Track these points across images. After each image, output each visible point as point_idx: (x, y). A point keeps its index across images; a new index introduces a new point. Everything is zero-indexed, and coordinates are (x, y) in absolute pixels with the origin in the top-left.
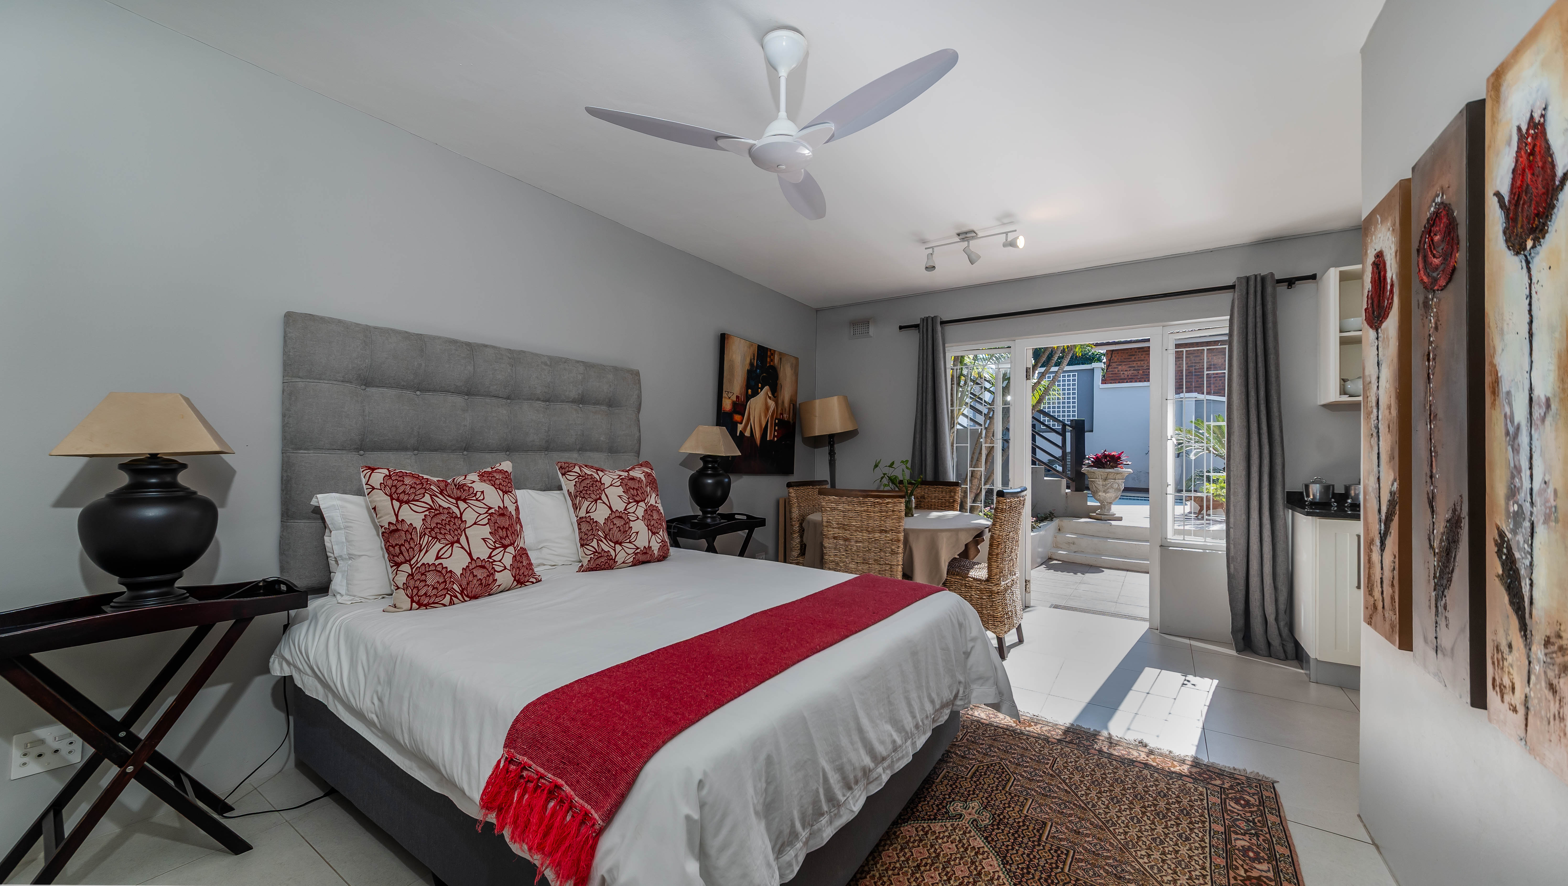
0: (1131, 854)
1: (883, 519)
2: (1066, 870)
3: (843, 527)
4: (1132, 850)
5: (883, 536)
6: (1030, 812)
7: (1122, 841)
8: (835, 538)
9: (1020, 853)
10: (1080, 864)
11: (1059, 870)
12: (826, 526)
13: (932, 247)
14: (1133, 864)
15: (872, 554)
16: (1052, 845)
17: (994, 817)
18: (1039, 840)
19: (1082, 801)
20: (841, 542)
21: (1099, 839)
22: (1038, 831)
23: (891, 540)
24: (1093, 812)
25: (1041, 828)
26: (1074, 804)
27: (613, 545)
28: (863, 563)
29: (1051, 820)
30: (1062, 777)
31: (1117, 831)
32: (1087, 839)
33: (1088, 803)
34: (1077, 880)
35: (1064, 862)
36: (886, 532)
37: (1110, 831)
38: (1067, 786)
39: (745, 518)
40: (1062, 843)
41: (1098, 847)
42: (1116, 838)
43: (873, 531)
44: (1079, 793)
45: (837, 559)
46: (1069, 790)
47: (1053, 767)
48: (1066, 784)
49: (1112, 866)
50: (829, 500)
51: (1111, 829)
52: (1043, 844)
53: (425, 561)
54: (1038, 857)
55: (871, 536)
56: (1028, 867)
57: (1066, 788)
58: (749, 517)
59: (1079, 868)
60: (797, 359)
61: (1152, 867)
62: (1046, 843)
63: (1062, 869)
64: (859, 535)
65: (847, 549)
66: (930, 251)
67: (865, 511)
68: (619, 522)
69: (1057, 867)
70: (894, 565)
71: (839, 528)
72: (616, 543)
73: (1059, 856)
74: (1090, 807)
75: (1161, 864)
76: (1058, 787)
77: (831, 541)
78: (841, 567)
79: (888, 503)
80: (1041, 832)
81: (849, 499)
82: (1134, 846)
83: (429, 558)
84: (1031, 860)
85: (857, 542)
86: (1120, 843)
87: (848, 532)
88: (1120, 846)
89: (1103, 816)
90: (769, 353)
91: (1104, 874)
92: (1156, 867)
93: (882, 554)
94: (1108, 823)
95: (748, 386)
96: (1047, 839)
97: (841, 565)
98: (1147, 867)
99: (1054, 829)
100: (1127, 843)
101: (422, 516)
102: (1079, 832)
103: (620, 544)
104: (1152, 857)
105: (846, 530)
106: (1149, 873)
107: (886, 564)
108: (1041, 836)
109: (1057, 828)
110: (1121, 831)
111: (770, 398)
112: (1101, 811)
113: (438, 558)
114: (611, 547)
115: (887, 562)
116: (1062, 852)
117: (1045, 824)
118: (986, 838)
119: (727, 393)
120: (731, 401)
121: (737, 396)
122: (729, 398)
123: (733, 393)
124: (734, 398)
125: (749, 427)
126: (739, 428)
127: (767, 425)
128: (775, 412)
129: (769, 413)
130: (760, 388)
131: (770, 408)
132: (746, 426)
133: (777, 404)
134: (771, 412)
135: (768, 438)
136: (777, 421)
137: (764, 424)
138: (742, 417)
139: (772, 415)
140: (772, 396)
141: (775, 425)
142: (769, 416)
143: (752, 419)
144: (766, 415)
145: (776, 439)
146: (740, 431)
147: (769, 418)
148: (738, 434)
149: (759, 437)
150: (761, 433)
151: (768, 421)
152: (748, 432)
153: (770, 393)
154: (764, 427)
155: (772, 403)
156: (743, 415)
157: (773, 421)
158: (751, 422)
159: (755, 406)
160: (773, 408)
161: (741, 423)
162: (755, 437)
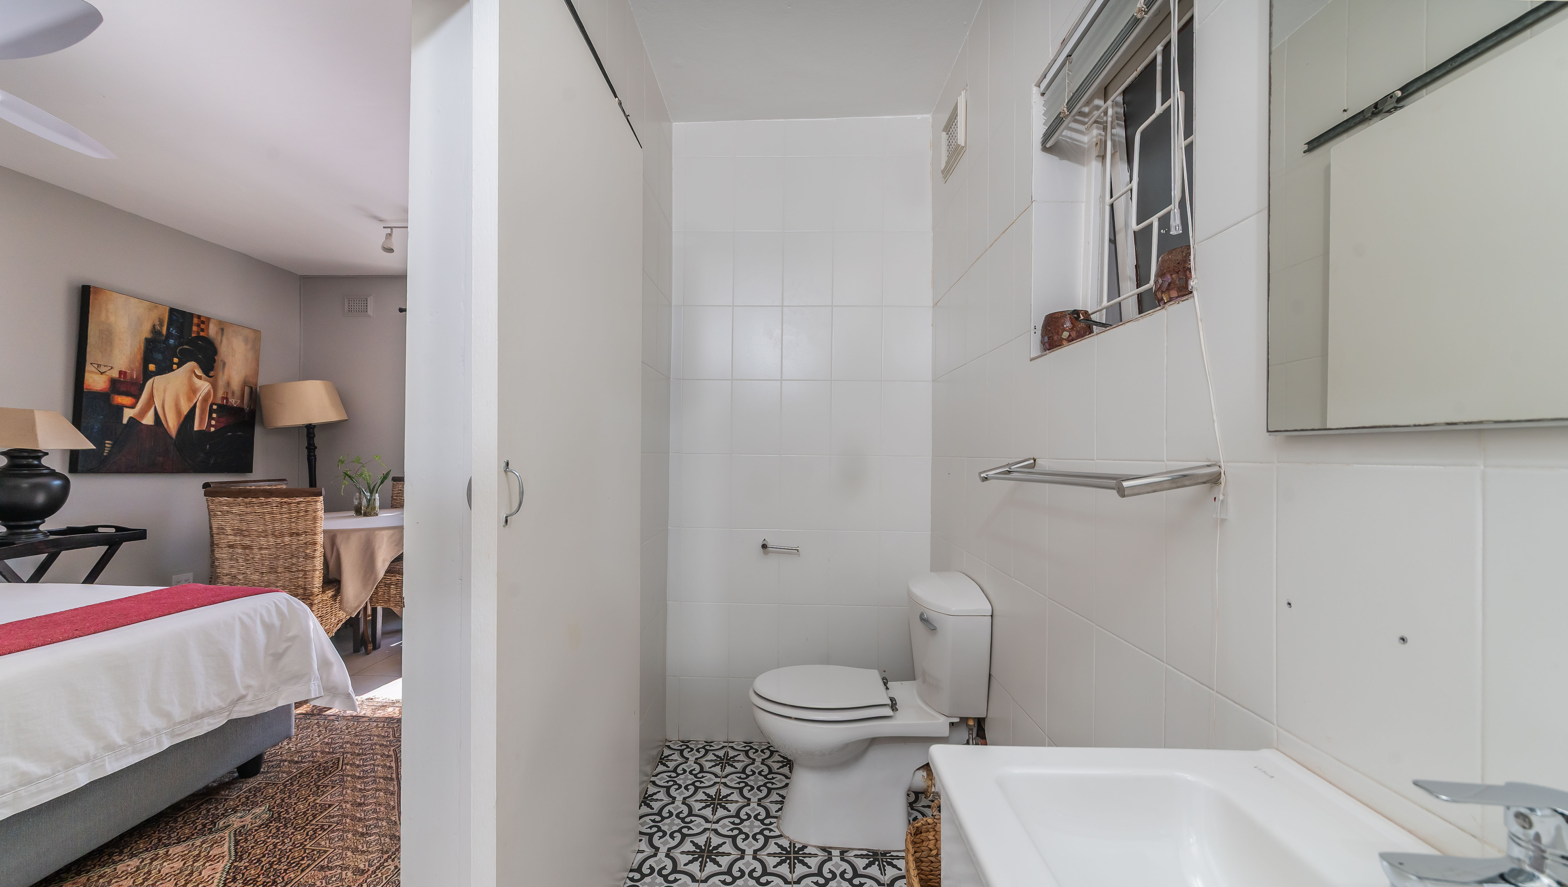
1: (293, 520)
3: (239, 532)
5: (295, 539)
8: (230, 546)
12: (218, 534)
13: (391, 228)
15: (281, 562)
20: (240, 551)
23: (306, 543)
28: (270, 572)
36: (298, 534)
39: (113, 530)
43: (282, 535)
45: (234, 571)
50: (220, 502)
55: (279, 541)
58: (118, 529)
60: (257, 332)
64: (263, 541)
65: (248, 558)
66: (389, 231)
67: (269, 513)
70: (309, 571)
71: (235, 535)
77: (225, 550)
78: (240, 580)
79: (299, 503)
81: (246, 500)
85: (260, 549)
87: (248, 539)
90: (195, 320)
93: (294, 561)
95: (147, 358)
97: (241, 577)
105: (245, 536)
107: (299, 571)
111: (199, 377)
115: (300, 568)
119: (96, 366)
120: (107, 379)
121: (120, 372)
122: (102, 373)
123: (112, 368)
124: (115, 374)
125: (151, 413)
126: (128, 414)
127: (192, 411)
128: (210, 396)
129: (198, 396)
130: (175, 364)
131: (200, 390)
132: (144, 412)
133: (214, 386)
134: (203, 395)
135: (196, 428)
136: (215, 407)
137: (185, 410)
138: (133, 400)
139: (205, 399)
140: (204, 376)
141: (211, 411)
142: (198, 400)
143: (158, 403)
144: (189, 399)
145: (213, 429)
146: (131, 418)
147: (196, 402)
148: (125, 421)
149: (174, 426)
150: (179, 421)
151: (195, 406)
152: (148, 420)
153: (199, 372)
154: (185, 413)
155: (203, 385)
156: (137, 397)
157: (207, 407)
158: (155, 407)
159: (165, 386)
160: (206, 391)
161: (133, 407)
162: (165, 426)
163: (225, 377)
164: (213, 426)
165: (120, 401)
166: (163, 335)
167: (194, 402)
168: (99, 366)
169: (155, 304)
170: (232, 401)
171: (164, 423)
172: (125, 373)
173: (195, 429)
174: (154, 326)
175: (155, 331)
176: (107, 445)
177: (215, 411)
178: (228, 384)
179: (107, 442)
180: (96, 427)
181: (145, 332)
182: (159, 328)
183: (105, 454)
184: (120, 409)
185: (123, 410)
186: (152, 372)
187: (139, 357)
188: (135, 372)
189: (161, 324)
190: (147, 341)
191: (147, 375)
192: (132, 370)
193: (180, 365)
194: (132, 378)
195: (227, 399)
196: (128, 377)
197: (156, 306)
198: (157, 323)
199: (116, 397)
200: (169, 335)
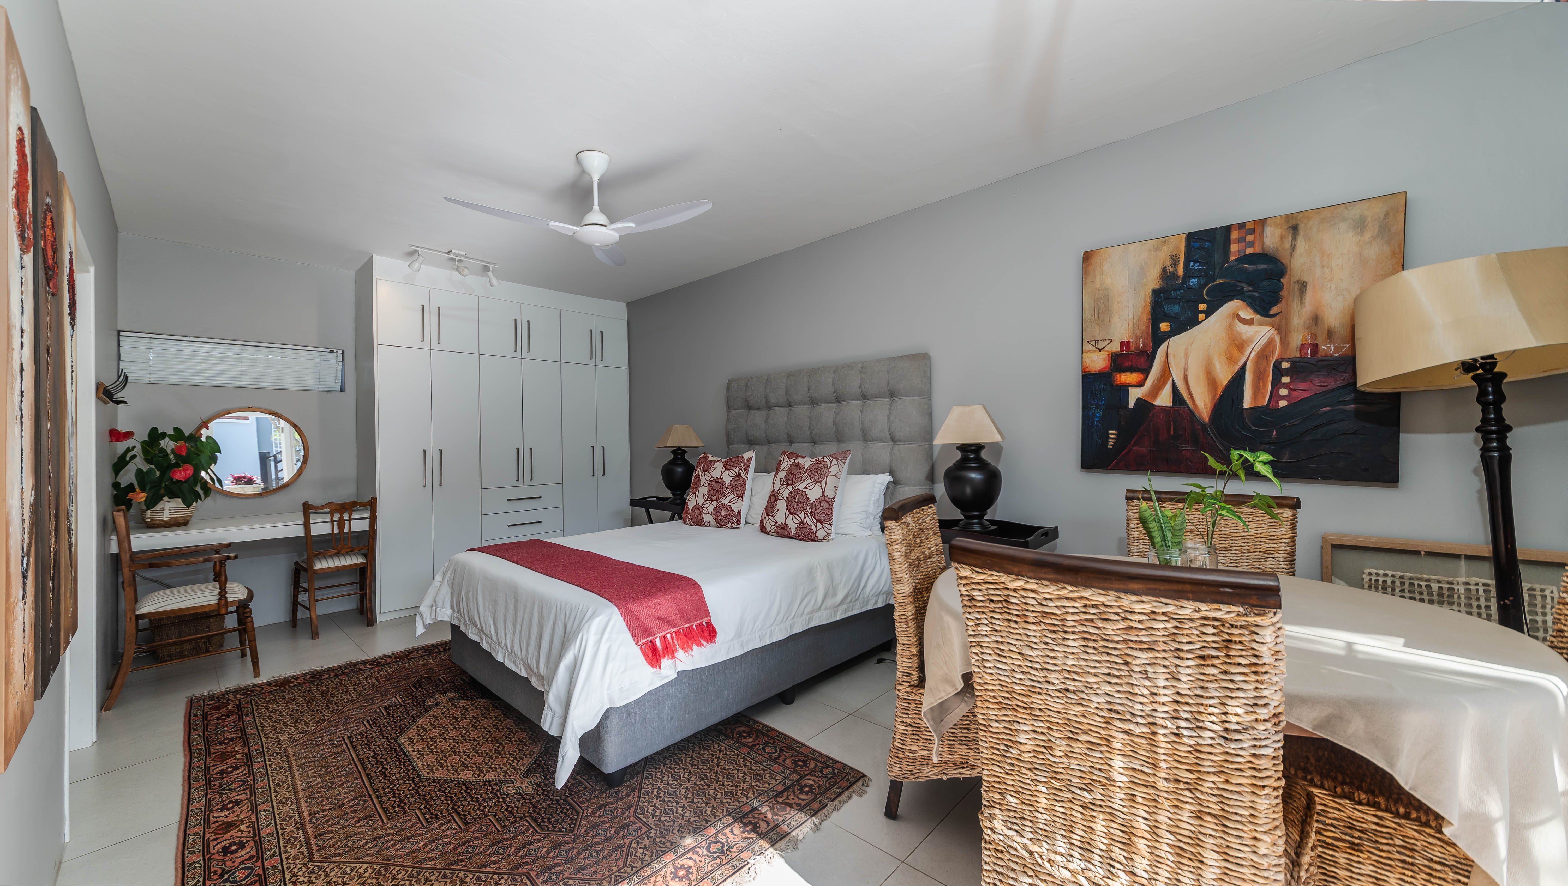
0: (377, 864)
2: (417, 812)
4: (378, 868)
6: (488, 821)
7: (392, 867)
9: (458, 794)
10: (411, 823)
11: (422, 807)
14: (370, 858)
16: (444, 816)
17: (505, 794)
18: (456, 811)
19: (460, 870)
21: (414, 852)
22: (465, 815)
24: (440, 869)
25: (465, 819)
26: (463, 860)
27: (815, 521)
29: (465, 831)
30: (505, 877)
31: (404, 873)
32: (422, 843)
33: (452, 875)
34: (405, 813)
35: (424, 814)
37: (409, 867)
38: (490, 872)
40: (438, 823)
41: (409, 845)
42: (399, 866)
44: (471, 876)
46: (483, 869)
47: (528, 878)
48: (493, 873)
49: (386, 842)
51: (410, 870)
52: (451, 812)
53: (723, 502)
54: (445, 802)
56: (443, 792)
57: (488, 869)
59: (410, 820)
61: (352, 869)
62: (450, 814)
63: (421, 810)
68: (825, 505)
69: (425, 807)
72: (818, 521)
73: (432, 814)
74: (448, 872)
75: (345, 879)
76: (495, 862)
80: (462, 816)
82: (379, 873)
83: (726, 501)
84: (447, 796)
86: (393, 865)
88: (392, 862)
89: (427, 874)
90: (1235, 234)
91: (389, 832)
92: (349, 872)
94: (417, 872)
95: (1157, 312)
96: (452, 816)
98: (357, 865)
99: (455, 826)
100: (386, 870)
101: (731, 479)
102: (434, 842)
103: (822, 523)
104: (357, 878)
106: (353, 863)
108: (459, 814)
109: (454, 829)
110: (400, 876)
111: (1249, 322)
112: (433, 878)
113: (730, 502)
114: (813, 522)
116: (431, 818)
117: (466, 824)
118: (490, 782)
119: (1093, 343)
120: (1106, 356)
121: (1122, 344)
122: (1100, 350)
123: (1111, 340)
124: (1116, 348)
125: (1167, 391)
126: (1135, 394)
127: (1238, 379)
128: (1274, 347)
129: (1247, 353)
130: (1202, 312)
131: (1252, 342)
132: (1156, 390)
133: (1283, 331)
134: (1258, 348)
135: (1247, 403)
136: (1285, 365)
137: (1224, 376)
138: (1142, 376)
139: (1264, 354)
140: (1257, 317)
141: (1278, 372)
142: (1248, 359)
143: (1176, 375)
144: (1231, 360)
145: (1283, 403)
146: (1139, 400)
147: (1246, 362)
148: (1131, 405)
149: (1205, 405)
150: (1215, 396)
151: (1243, 368)
152: (1164, 399)
153: (1246, 313)
154: (1225, 383)
155: (1257, 332)
156: (1146, 371)
157: (1269, 367)
158: (1173, 380)
159: (1186, 348)
160: (1264, 341)
161: (1140, 384)
162: (1191, 405)
163: (1308, 309)
164: (1283, 398)
165: (1123, 380)
166: (1179, 277)
167: (1241, 363)
168: (1097, 342)
169: (1164, 240)
170: (1329, 348)
171: (1188, 402)
172: (1128, 343)
173: (1245, 407)
174: (1164, 270)
175: (1166, 276)
176: (1110, 436)
177: (1286, 372)
178: (1316, 319)
179: (1111, 432)
180: (1098, 415)
181: (1153, 281)
182: (1172, 269)
183: (1109, 447)
184: (1124, 389)
185: (1128, 390)
186: (1166, 332)
187: (1146, 317)
188: (1141, 339)
189: (1175, 262)
190: (1156, 293)
191: (1158, 339)
192: (1137, 338)
193: (1209, 313)
194: (1137, 347)
195: (1315, 347)
196: (1132, 348)
197: (1166, 241)
198: (1169, 263)
199: (1118, 375)
200: (1188, 273)
